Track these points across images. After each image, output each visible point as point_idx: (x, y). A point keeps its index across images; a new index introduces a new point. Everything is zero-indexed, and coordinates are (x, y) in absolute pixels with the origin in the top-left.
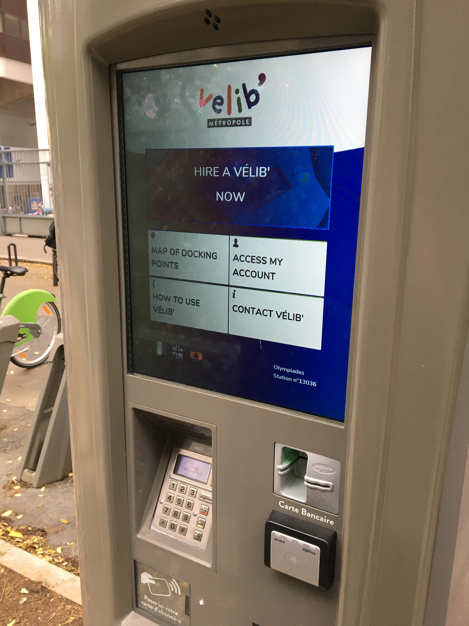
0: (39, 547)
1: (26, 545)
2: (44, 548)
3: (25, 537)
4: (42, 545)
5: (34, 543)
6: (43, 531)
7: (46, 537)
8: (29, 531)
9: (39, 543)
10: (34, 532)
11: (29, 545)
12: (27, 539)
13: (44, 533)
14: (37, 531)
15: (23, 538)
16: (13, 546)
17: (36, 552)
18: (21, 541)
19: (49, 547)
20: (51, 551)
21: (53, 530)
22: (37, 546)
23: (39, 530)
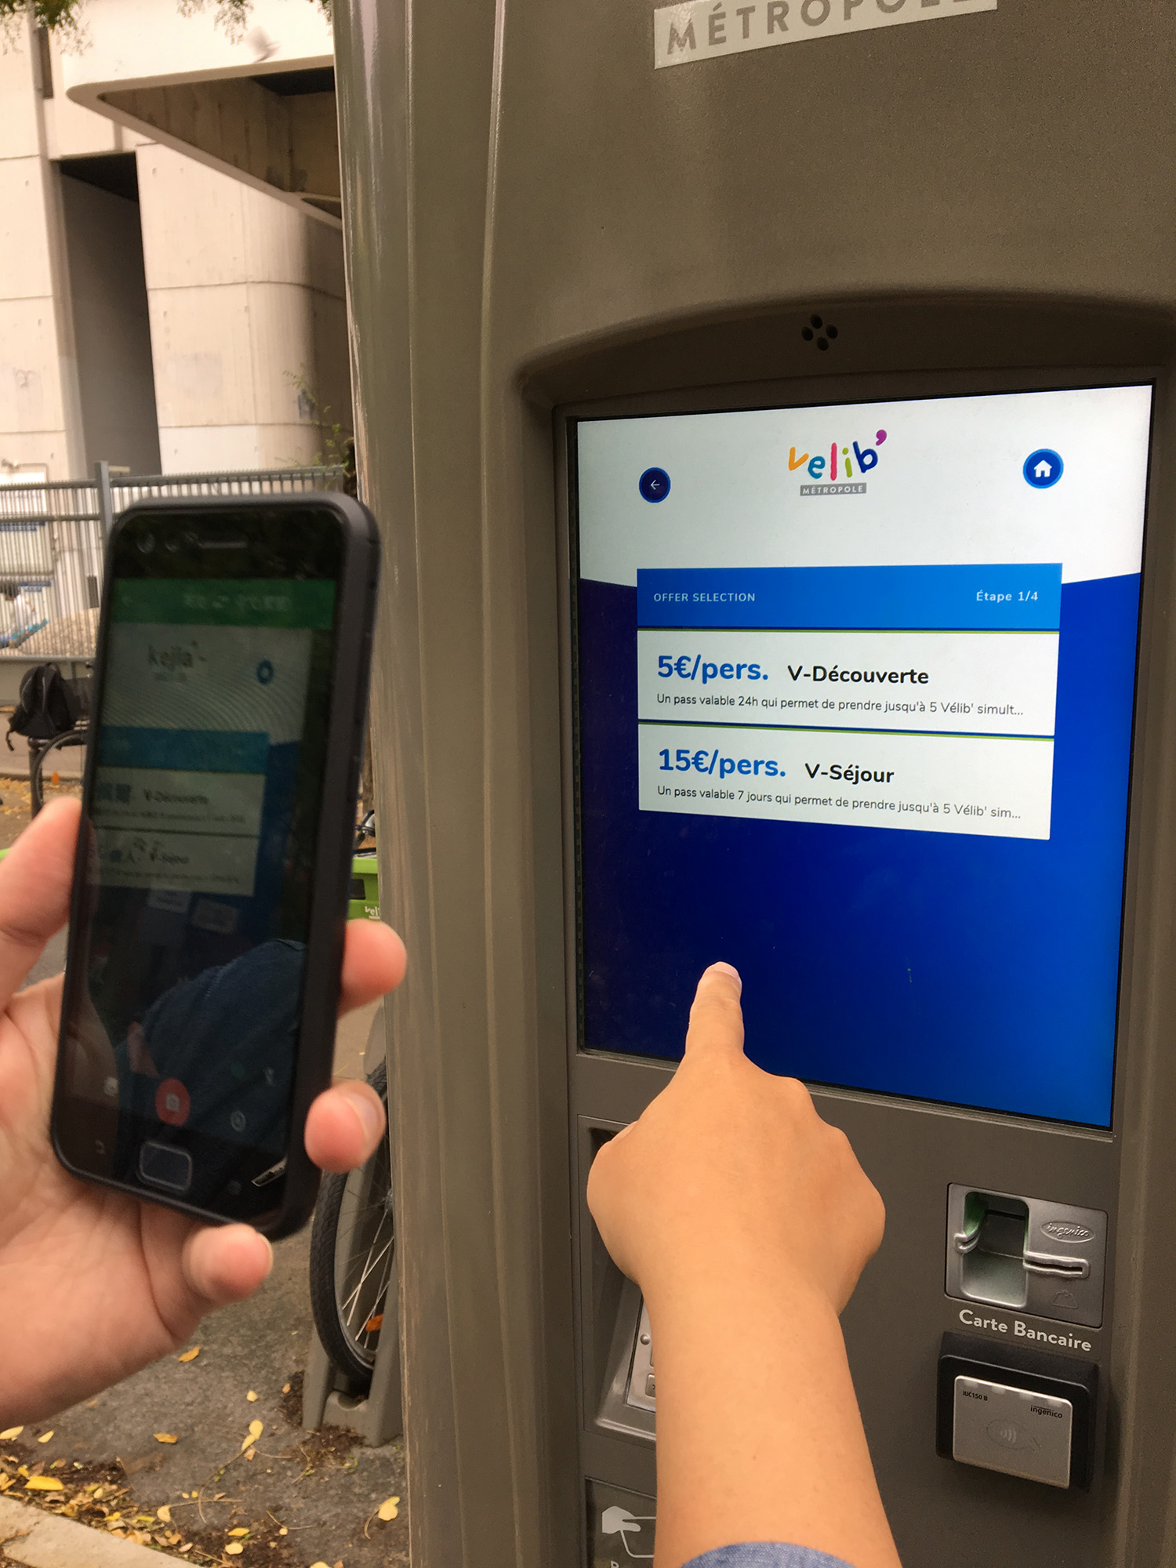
0: (112, 1512)
1: (76, 1508)
2: (125, 1511)
3: (70, 1489)
4: (118, 1504)
5: (96, 1502)
6: (114, 1468)
7: (124, 1483)
8: (77, 1471)
9: (108, 1502)
10: (92, 1473)
11: (84, 1509)
12: (76, 1492)
13: (115, 1473)
14: (99, 1471)
15: (67, 1491)
16: (45, 1513)
17: (106, 1525)
18: (62, 1498)
19: (135, 1509)
20: (143, 1518)
21: (139, 1464)
22: (105, 1510)
23: (102, 1466)
